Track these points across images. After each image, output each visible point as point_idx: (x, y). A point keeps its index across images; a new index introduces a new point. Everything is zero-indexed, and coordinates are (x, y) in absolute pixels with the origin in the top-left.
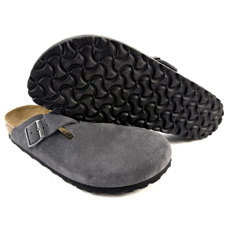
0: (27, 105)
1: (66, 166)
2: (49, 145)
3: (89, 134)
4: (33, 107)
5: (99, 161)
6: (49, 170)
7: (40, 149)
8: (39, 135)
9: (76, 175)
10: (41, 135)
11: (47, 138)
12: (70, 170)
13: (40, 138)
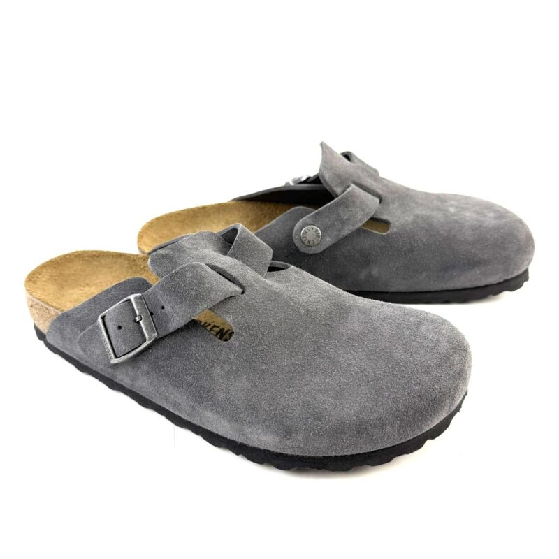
0: (77, 252)
1: (219, 409)
2: (170, 357)
3: (273, 325)
4: (94, 256)
5: (307, 393)
6: (162, 420)
7: (145, 367)
8: (142, 332)
9: (250, 430)
10: (148, 333)
11: (162, 339)
12: (233, 419)
13: (145, 341)
